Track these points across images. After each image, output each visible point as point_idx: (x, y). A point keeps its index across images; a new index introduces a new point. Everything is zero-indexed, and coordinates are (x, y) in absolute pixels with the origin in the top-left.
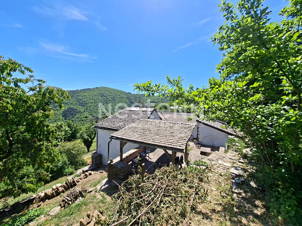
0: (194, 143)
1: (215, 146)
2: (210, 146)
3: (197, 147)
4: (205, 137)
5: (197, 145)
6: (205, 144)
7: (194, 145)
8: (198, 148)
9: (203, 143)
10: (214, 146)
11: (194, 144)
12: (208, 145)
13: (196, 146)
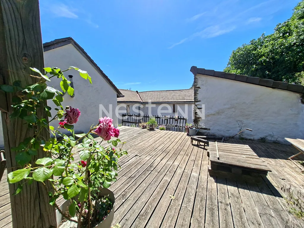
0: (186, 134)
1: (249, 137)
2: (233, 137)
3: (195, 142)
4: (218, 113)
5: (195, 137)
6: (218, 133)
7: (187, 137)
8: (197, 146)
9: (211, 132)
10: (244, 136)
11: (188, 135)
12: (227, 134)
13: (192, 139)
